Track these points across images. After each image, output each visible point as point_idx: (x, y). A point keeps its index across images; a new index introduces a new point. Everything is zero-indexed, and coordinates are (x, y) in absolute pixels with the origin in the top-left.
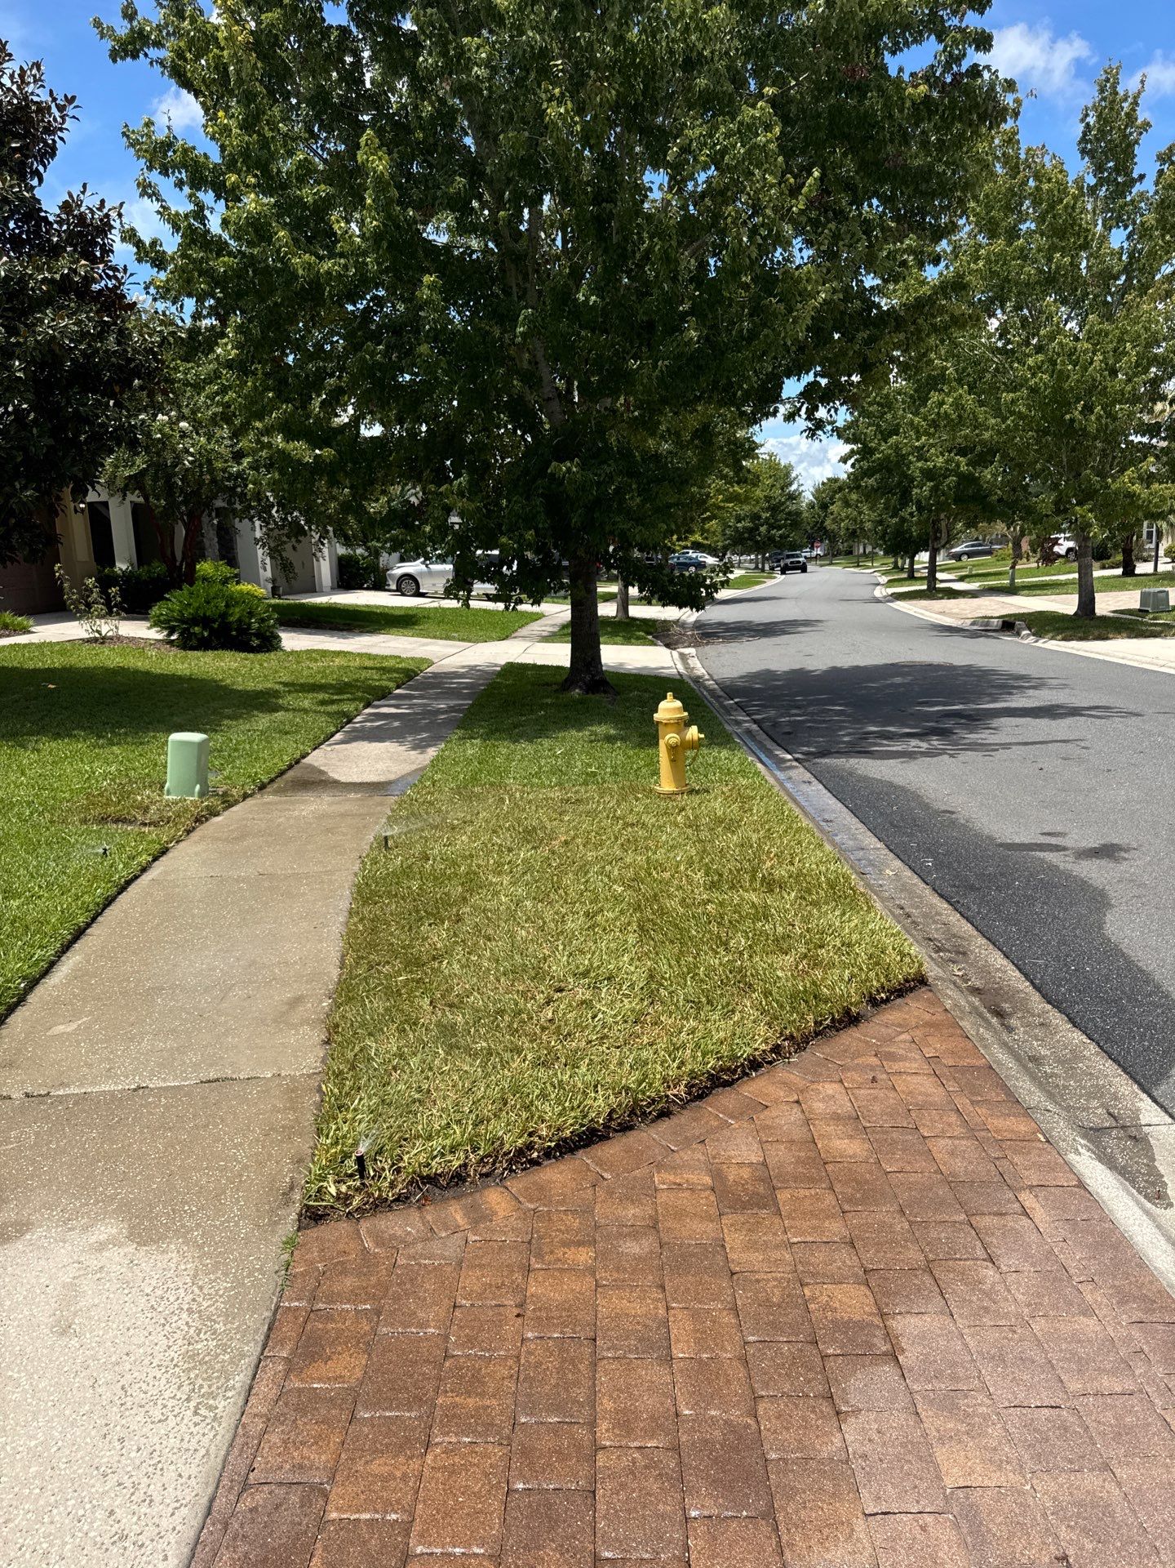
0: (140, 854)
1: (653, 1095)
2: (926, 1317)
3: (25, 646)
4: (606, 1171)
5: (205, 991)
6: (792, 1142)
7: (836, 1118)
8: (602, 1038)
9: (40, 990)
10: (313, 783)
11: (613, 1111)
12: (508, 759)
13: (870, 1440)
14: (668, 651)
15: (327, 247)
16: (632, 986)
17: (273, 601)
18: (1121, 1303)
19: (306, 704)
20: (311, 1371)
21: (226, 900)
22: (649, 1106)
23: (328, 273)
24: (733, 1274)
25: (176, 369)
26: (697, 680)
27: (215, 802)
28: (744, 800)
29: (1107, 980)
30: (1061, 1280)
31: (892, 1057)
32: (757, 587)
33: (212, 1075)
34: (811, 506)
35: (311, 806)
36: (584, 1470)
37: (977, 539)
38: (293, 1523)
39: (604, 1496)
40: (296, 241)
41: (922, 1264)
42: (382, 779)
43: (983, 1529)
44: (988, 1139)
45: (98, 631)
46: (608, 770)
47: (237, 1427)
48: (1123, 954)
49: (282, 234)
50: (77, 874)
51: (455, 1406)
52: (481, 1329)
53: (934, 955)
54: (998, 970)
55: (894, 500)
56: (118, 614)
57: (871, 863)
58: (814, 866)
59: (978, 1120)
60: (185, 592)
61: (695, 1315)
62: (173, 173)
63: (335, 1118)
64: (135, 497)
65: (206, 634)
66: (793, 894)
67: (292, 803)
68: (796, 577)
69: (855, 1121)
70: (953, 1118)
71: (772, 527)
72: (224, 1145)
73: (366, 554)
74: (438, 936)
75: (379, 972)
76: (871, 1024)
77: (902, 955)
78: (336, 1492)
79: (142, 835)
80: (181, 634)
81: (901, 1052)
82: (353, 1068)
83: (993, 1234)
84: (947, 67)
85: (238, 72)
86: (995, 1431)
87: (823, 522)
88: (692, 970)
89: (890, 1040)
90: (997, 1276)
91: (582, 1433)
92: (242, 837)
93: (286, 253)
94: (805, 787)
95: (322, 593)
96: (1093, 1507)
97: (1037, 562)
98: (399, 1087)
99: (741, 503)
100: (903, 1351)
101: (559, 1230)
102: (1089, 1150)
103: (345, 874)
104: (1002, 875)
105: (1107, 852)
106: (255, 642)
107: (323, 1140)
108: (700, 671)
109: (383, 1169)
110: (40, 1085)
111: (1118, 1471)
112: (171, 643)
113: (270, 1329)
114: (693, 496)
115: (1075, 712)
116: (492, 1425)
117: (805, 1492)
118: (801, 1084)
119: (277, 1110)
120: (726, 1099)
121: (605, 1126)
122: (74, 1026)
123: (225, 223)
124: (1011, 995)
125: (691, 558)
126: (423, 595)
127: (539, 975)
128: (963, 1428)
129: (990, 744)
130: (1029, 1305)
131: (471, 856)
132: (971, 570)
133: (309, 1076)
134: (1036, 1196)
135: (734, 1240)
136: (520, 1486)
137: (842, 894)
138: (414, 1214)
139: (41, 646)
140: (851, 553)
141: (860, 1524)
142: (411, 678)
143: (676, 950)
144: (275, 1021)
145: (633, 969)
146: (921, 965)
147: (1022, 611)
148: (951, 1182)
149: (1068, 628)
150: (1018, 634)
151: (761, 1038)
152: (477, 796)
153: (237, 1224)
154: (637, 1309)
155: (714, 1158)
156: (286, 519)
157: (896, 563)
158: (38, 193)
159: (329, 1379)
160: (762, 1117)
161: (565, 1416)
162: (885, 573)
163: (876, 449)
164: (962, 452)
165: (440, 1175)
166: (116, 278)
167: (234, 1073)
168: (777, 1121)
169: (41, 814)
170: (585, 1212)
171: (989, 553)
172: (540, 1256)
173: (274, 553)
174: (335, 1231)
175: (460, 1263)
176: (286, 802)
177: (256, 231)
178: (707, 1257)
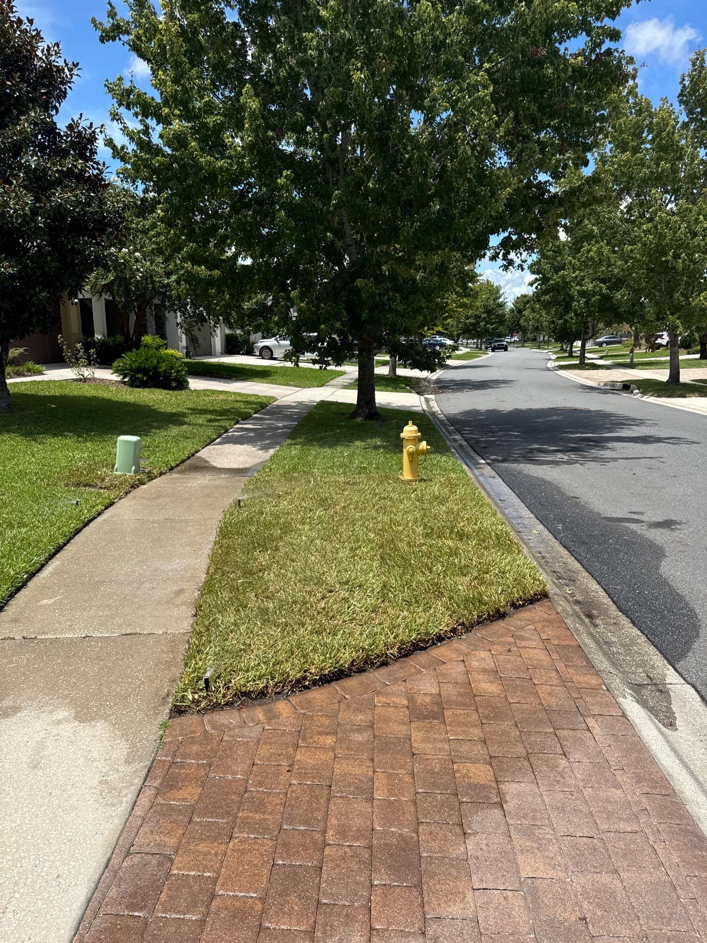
0: (97, 505)
1: (378, 652)
2: (523, 784)
3: (39, 382)
4: (347, 694)
5: (128, 584)
6: (457, 683)
7: (484, 671)
8: (352, 620)
9: (35, 580)
10: (201, 467)
11: (354, 661)
12: (316, 457)
13: (481, 849)
14: (418, 396)
15: (220, 153)
16: (373, 591)
17: (186, 360)
18: (638, 782)
19: (200, 421)
20: (169, 795)
21: (145, 533)
22: (375, 659)
23: (221, 168)
24: (414, 755)
25: (132, 222)
26: (433, 414)
27: (143, 477)
28: (452, 486)
29: (657, 600)
30: (604, 768)
31: (522, 638)
32: (476, 359)
33: (129, 631)
34: (512, 311)
35: (199, 481)
36: (317, 856)
37: (612, 334)
38: (152, 874)
39: (326, 870)
40: (202, 149)
41: (524, 754)
42: (241, 467)
43: (540, 901)
44: (572, 687)
45: (82, 375)
46: (374, 466)
47: (126, 822)
48: (669, 585)
49: (193, 144)
50: (60, 515)
51: (248, 817)
52: (266, 778)
53: (555, 581)
54: (593, 591)
55: (561, 309)
56: (94, 365)
57: (525, 526)
58: (489, 526)
59: (568, 676)
60: (134, 353)
61: (389, 776)
62: (133, 108)
63: (195, 658)
64: (107, 296)
65: (145, 378)
66: (474, 542)
67: (188, 479)
68: (501, 354)
69: (495, 674)
70: (553, 674)
71: (487, 323)
72: (132, 670)
73: (242, 334)
74: (263, 558)
75: (228, 577)
76: (512, 619)
77: (534, 579)
78: (177, 860)
79: (100, 494)
80: (131, 378)
81: (528, 635)
82: (208, 630)
83: (568, 740)
84: (593, 50)
85: (171, 49)
86: (554, 849)
87: (518, 321)
88: (408, 584)
89: (522, 628)
90: (567, 764)
91: (318, 836)
92: (158, 497)
93: (197, 155)
94: (491, 480)
95: (216, 356)
96: (604, 893)
97: (646, 349)
98: (232, 642)
99: (468, 309)
100: (507, 802)
101: (317, 726)
102: (632, 696)
103: (214, 520)
104: (602, 536)
105: (667, 524)
106: (174, 384)
107: (187, 669)
108: (436, 408)
109: (220, 687)
110: (31, 633)
111: (622, 874)
112: (124, 383)
113: (149, 771)
114: (437, 304)
115: (659, 440)
116: (268, 829)
117: (440, 875)
118: (466, 651)
119: (163, 652)
120: (421, 657)
121: (349, 669)
122: (52, 601)
123: (161, 136)
124: (599, 606)
125: (437, 341)
126: (275, 359)
127: (319, 583)
128: (535, 845)
129: (606, 458)
130: (583, 780)
131: (288, 513)
132: (607, 353)
133: (184, 634)
134: (596, 721)
135: (417, 736)
136: (280, 862)
137: (504, 544)
138: (235, 713)
139: (49, 382)
140: (535, 340)
141: (470, 895)
142: (263, 408)
143: (401, 572)
144: (167, 602)
145: (374, 581)
146: (545, 586)
147: (636, 378)
148: (547, 710)
149: (662, 390)
150: (632, 392)
151: (444, 624)
152: (296, 479)
153: (135, 713)
154: (357, 771)
155: (411, 690)
156: (195, 312)
157: (562, 347)
158: (55, 119)
159: (179, 799)
160: (441, 668)
161: (309, 827)
162: (555, 353)
163: (550, 278)
164: (603, 281)
165: (252, 692)
166: (98, 169)
167: (141, 630)
168: (450, 671)
169: (42, 480)
170: (333, 716)
171: (619, 342)
172: (304, 739)
173: (188, 332)
174: (190, 720)
175: (258, 742)
176: (184, 478)
177: (179, 142)
178: (400, 745)
